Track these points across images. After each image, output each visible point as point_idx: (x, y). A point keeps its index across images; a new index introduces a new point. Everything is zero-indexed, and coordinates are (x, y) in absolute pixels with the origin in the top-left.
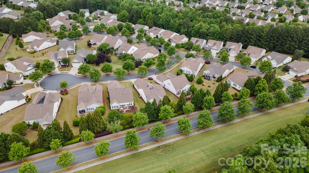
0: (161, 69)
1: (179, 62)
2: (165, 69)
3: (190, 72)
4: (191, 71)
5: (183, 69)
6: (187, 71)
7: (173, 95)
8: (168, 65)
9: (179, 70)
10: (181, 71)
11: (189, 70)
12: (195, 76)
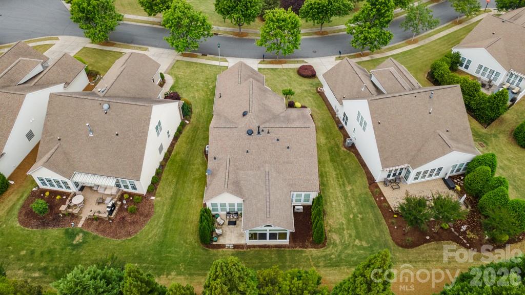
0: (366, 38)
1: (460, 23)
2: (385, 43)
3: (498, 74)
4: (503, 73)
5: (466, 53)
6: (481, 67)
7: (365, 180)
8: (407, 28)
9: (449, 56)
10: (455, 62)
11: (492, 64)
12: (513, 100)
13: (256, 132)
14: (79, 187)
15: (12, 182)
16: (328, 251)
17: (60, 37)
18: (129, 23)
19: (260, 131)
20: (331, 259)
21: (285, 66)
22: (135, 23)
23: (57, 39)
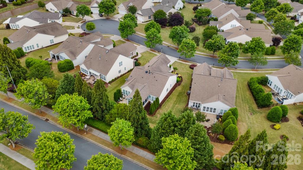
13: (149, 72)
14: (91, 75)
15: (75, 68)
16: (153, 118)
17: (115, 35)
18: (140, 36)
19: (150, 72)
20: (152, 120)
21: (187, 63)
22: (142, 37)
23: (114, 36)
